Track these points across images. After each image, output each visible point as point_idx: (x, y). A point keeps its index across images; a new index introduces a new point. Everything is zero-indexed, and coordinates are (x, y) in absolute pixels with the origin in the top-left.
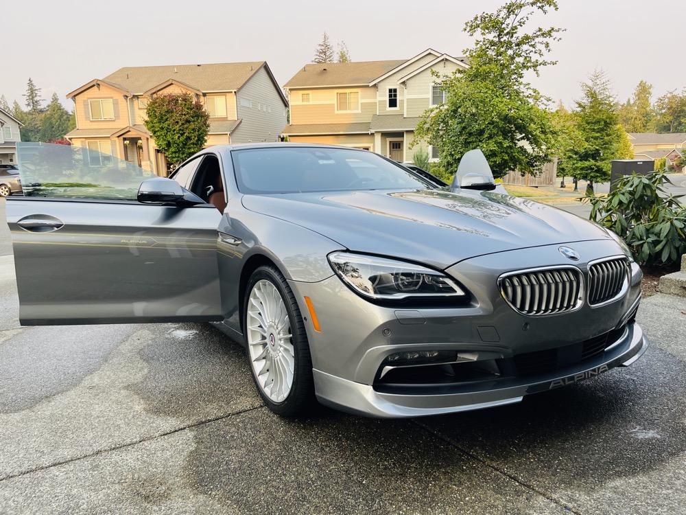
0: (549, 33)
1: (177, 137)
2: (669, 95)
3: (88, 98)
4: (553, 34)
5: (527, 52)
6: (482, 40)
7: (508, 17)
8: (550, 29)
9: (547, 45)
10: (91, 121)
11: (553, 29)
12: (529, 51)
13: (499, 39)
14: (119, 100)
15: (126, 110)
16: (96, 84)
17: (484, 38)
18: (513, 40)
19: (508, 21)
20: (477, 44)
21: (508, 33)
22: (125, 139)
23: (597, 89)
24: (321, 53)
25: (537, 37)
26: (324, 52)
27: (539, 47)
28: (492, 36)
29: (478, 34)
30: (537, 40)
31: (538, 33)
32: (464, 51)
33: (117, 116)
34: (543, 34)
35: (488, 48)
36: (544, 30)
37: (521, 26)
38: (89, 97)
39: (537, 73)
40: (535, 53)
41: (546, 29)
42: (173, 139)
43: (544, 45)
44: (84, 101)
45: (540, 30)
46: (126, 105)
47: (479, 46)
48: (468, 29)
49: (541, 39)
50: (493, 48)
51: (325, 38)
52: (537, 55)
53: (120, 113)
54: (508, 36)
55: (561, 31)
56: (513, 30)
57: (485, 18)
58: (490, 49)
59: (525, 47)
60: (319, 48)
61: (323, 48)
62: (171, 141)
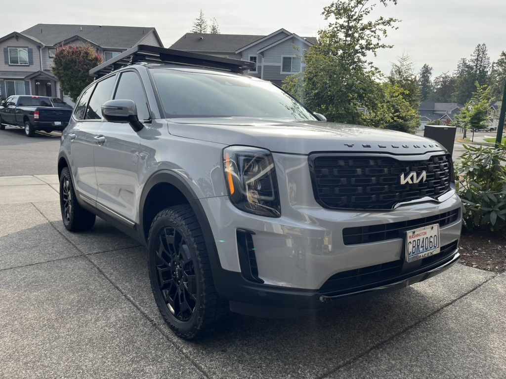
0: (389, 22)
1: (79, 83)
2: (443, 76)
3: (8, 47)
4: (392, 23)
5: (369, 36)
6: (335, 23)
7: (357, 7)
8: (388, 19)
9: (385, 32)
10: (10, 65)
11: (392, 19)
12: (370, 35)
13: (348, 23)
14: (33, 50)
15: (39, 58)
16: (15, 36)
17: (336, 22)
18: (359, 25)
19: (356, 10)
20: (330, 26)
21: (355, 20)
22: (37, 81)
23: (403, 69)
24: (197, 25)
25: (378, 24)
26: (199, 25)
27: (378, 32)
28: (342, 21)
29: (332, 18)
30: (377, 27)
31: (379, 22)
32: (319, 31)
33: (31, 62)
34: (383, 23)
35: (339, 30)
36: (384, 19)
37: (367, 14)
38: (9, 45)
39: (375, 54)
40: (375, 37)
41: (386, 18)
42: (75, 84)
43: (382, 32)
44: (4, 48)
45: (381, 19)
46: (39, 54)
47: (331, 28)
48: (325, 14)
49: (381, 26)
50: (343, 30)
51: (201, 14)
52: (376, 39)
53: (34, 60)
54: (355, 22)
55: (397, 22)
56: (360, 17)
57: (340, 5)
58: (341, 31)
59: (367, 32)
60: (196, 21)
61: (199, 21)
62: (74, 86)
